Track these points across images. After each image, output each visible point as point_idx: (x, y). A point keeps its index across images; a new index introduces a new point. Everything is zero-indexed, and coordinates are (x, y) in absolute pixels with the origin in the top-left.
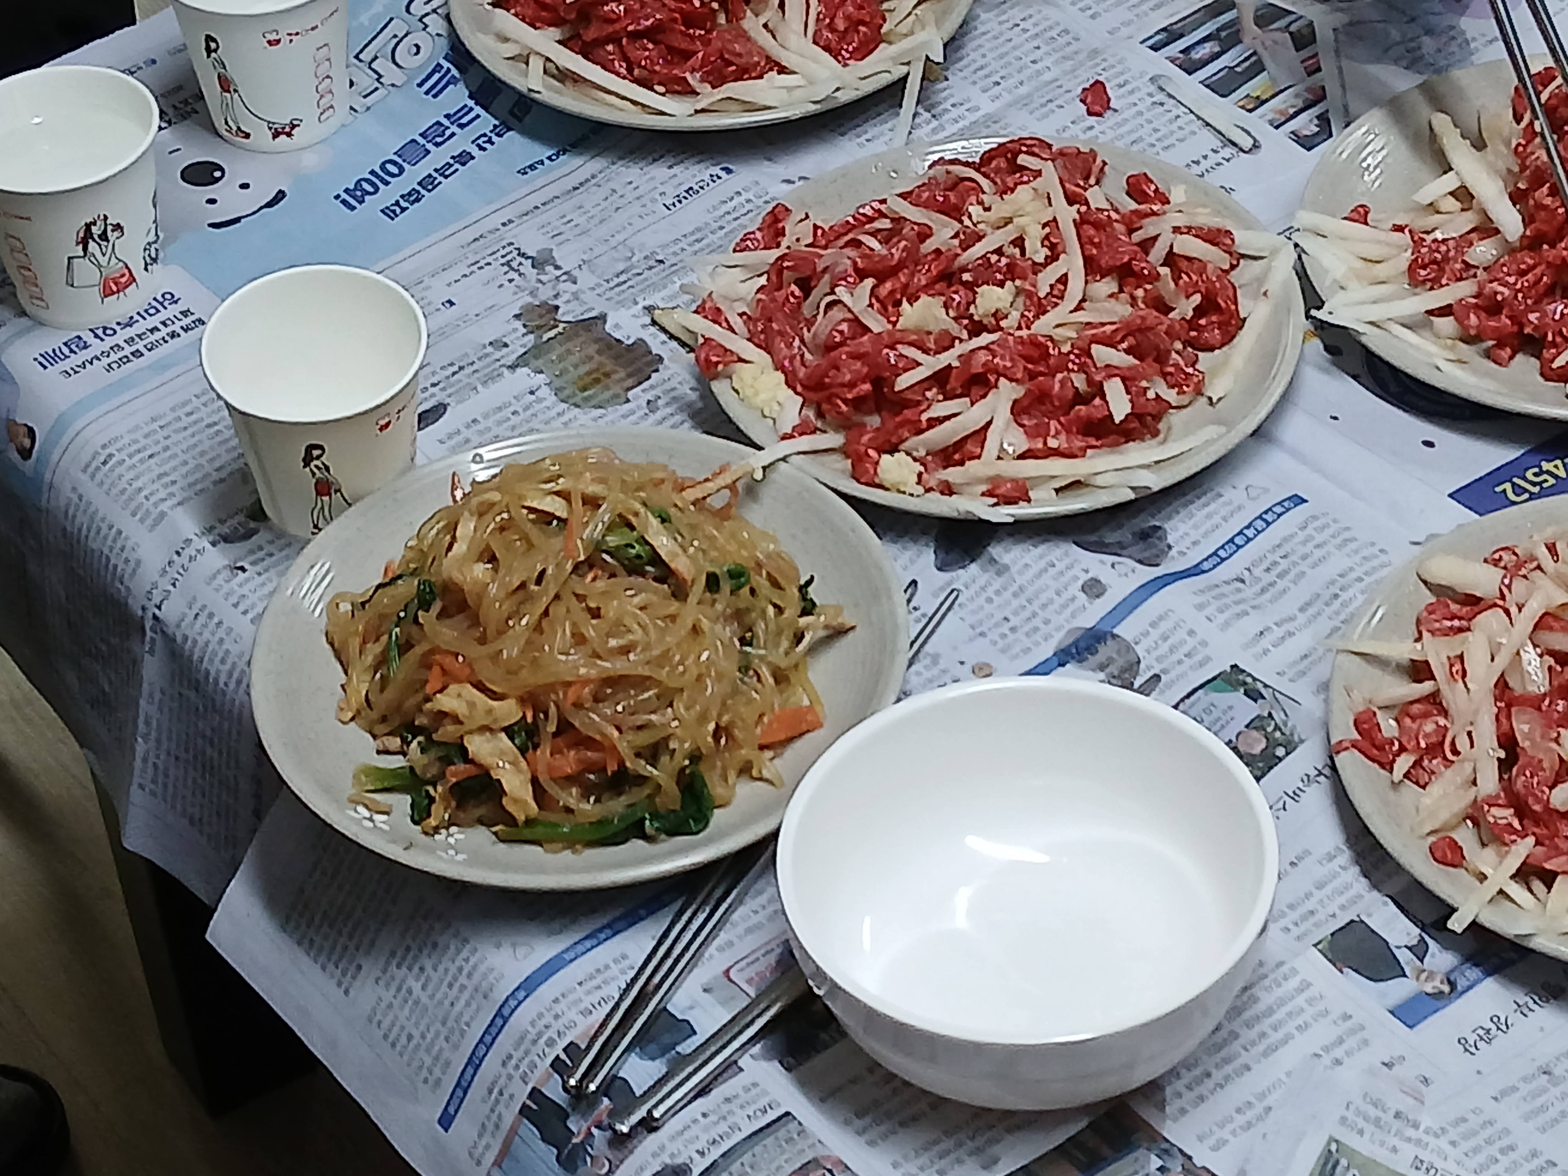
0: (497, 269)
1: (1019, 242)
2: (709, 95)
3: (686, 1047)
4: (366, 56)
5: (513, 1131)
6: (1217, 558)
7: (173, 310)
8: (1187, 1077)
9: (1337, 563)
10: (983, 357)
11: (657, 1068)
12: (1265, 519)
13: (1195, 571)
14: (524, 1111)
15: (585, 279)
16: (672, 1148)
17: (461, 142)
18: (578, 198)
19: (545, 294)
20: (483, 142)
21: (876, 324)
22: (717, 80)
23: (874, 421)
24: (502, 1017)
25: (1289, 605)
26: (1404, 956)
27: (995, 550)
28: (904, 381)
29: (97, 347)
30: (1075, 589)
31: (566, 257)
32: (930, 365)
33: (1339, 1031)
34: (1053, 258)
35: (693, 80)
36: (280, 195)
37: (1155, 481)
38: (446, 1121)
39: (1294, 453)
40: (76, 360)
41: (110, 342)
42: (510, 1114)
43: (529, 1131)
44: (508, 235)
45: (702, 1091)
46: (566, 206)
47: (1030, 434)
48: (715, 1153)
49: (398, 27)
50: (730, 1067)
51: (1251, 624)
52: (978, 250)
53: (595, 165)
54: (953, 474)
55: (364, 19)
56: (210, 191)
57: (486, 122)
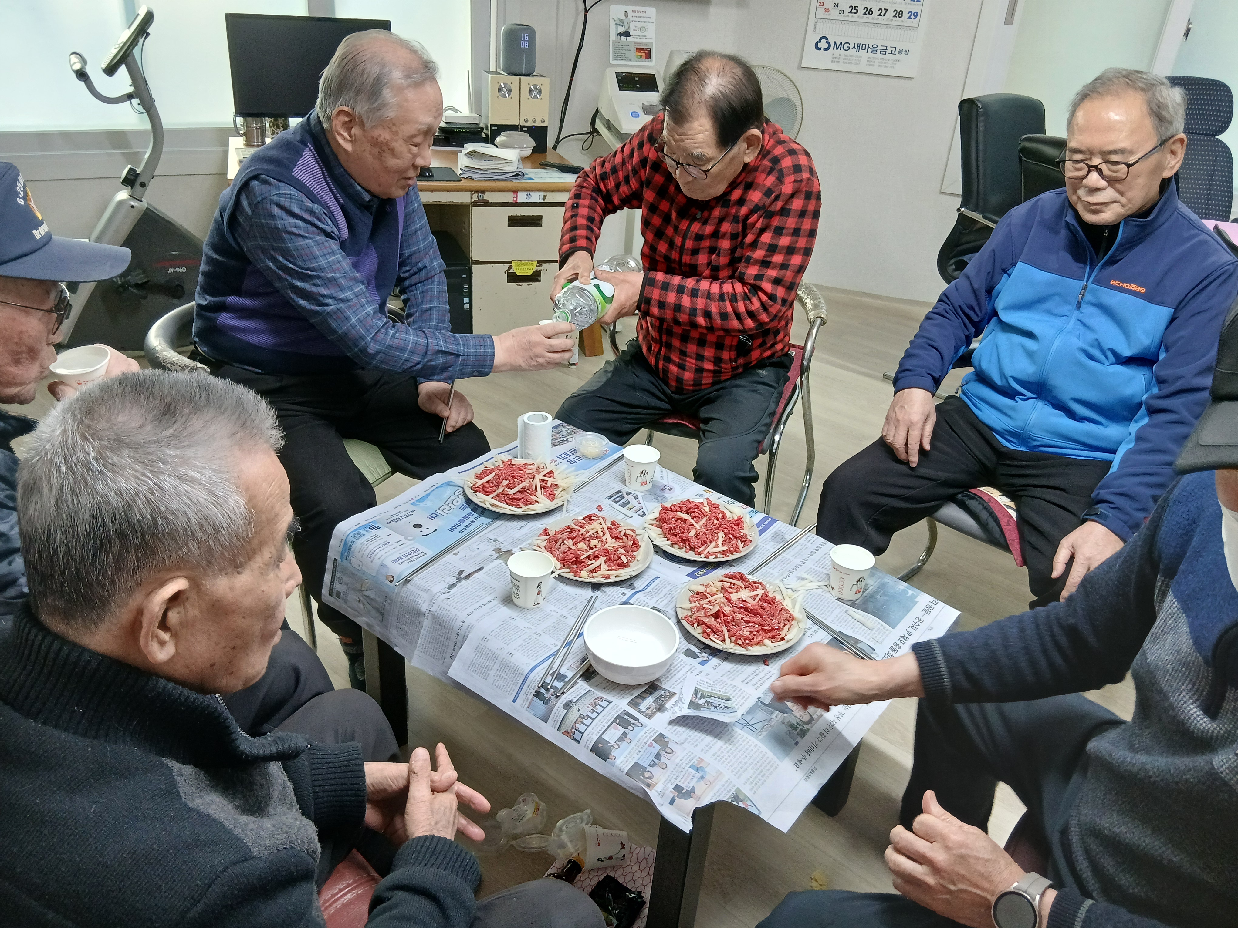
0: (486, 542)
1: (597, 532)
2: (524, 508)
3: (567, 679)
4: (447, 503)
5: (532, 700)
6: (645, 588)
7: (419, 552)
8: (664, 677)
9: (669, 588)
10: (597, 552)
11: (562, 684)
12: (653, 581)
13: (642, 591)
14: (534, 695)
15: (505, 544)
16: (569, 697)
17: (472, 519)
18: (499, 529)
19: (498, 546)
20: (476, 519)
21: (573, 547)
22: (526, 505)
23: (575, 566)
24: (526, 678)
25: (661, 595)
26: (699, 654)
27: (603, 588)
28: (582, 558)
29: (405, 559)
30: (620, 594)
31: (500, 539)
32: (586, 554)
33: (689, 668)
34: (604, 535)
35: (521, 505)
36: (436, 530)
37: (634, 574)
38: (514, 701)
39: (654, 570)
40: (400, 562)
41: (407, 558)
42: (531, 697)
43: (535, 699)
44: (487, 535)
45: (572, 687)
46: (497, 530)
47: (608, 566)
48: (578, 697)
49: (453, 498)
50: (576, 682)
51: (655, 599)
52: (589, 534)
53: (501, 522)
54: (594, 574)
55: (445, 496)
56: (420, 529)
57: (476, 515)
